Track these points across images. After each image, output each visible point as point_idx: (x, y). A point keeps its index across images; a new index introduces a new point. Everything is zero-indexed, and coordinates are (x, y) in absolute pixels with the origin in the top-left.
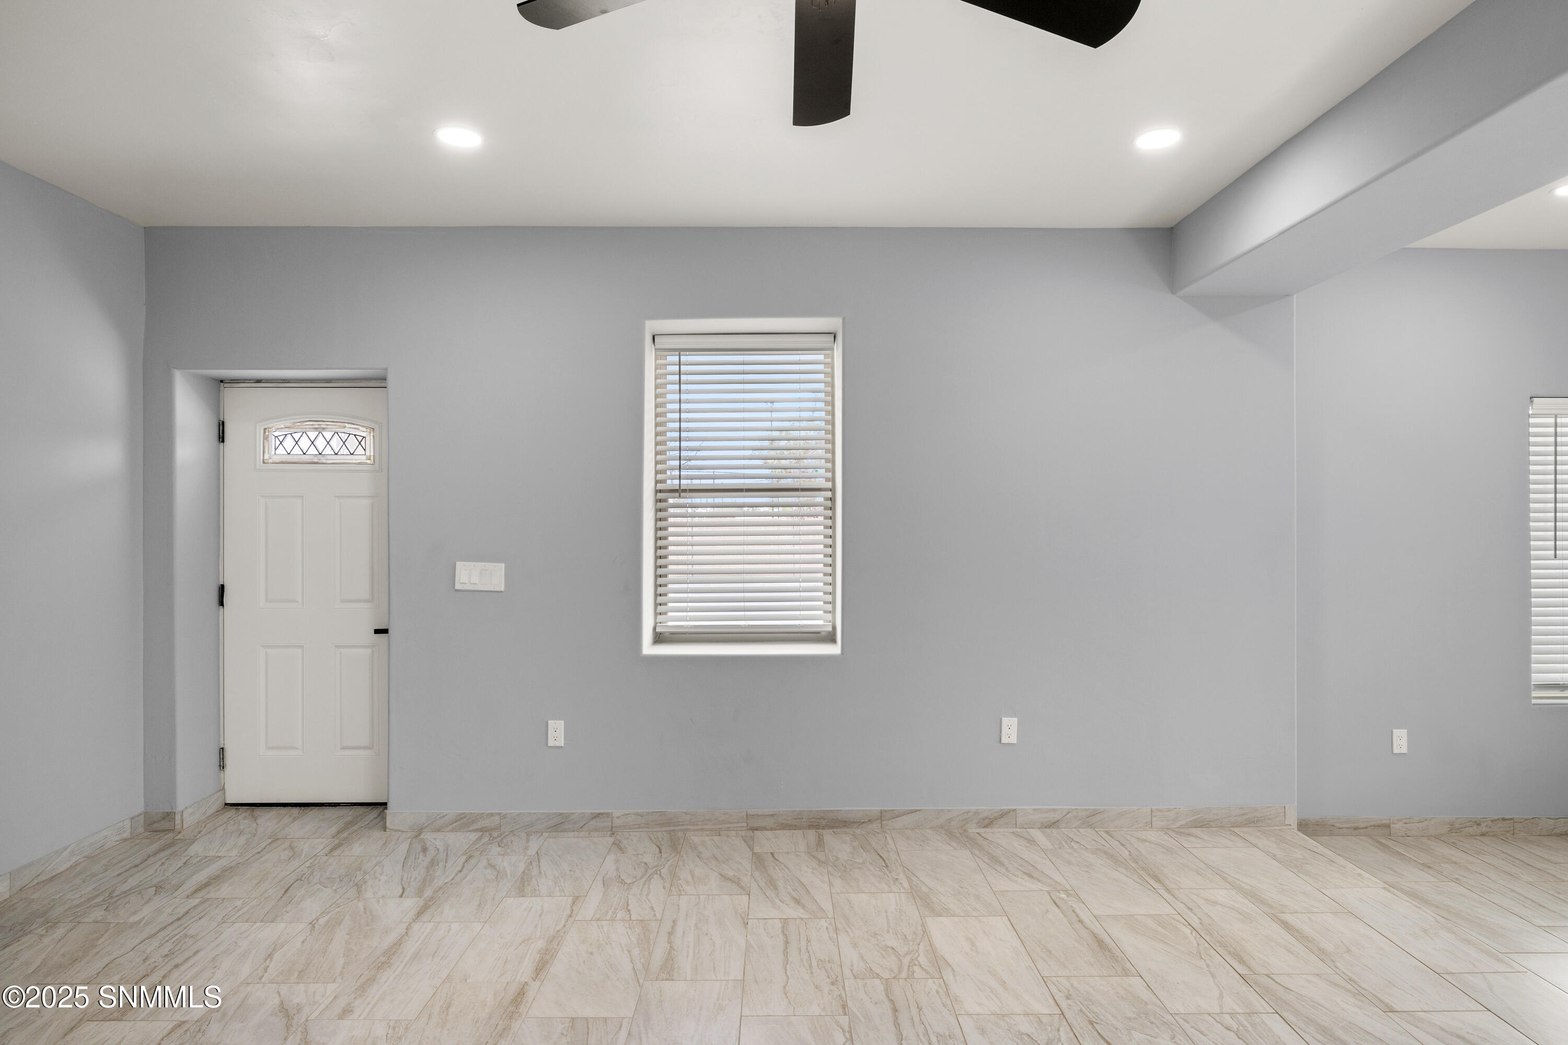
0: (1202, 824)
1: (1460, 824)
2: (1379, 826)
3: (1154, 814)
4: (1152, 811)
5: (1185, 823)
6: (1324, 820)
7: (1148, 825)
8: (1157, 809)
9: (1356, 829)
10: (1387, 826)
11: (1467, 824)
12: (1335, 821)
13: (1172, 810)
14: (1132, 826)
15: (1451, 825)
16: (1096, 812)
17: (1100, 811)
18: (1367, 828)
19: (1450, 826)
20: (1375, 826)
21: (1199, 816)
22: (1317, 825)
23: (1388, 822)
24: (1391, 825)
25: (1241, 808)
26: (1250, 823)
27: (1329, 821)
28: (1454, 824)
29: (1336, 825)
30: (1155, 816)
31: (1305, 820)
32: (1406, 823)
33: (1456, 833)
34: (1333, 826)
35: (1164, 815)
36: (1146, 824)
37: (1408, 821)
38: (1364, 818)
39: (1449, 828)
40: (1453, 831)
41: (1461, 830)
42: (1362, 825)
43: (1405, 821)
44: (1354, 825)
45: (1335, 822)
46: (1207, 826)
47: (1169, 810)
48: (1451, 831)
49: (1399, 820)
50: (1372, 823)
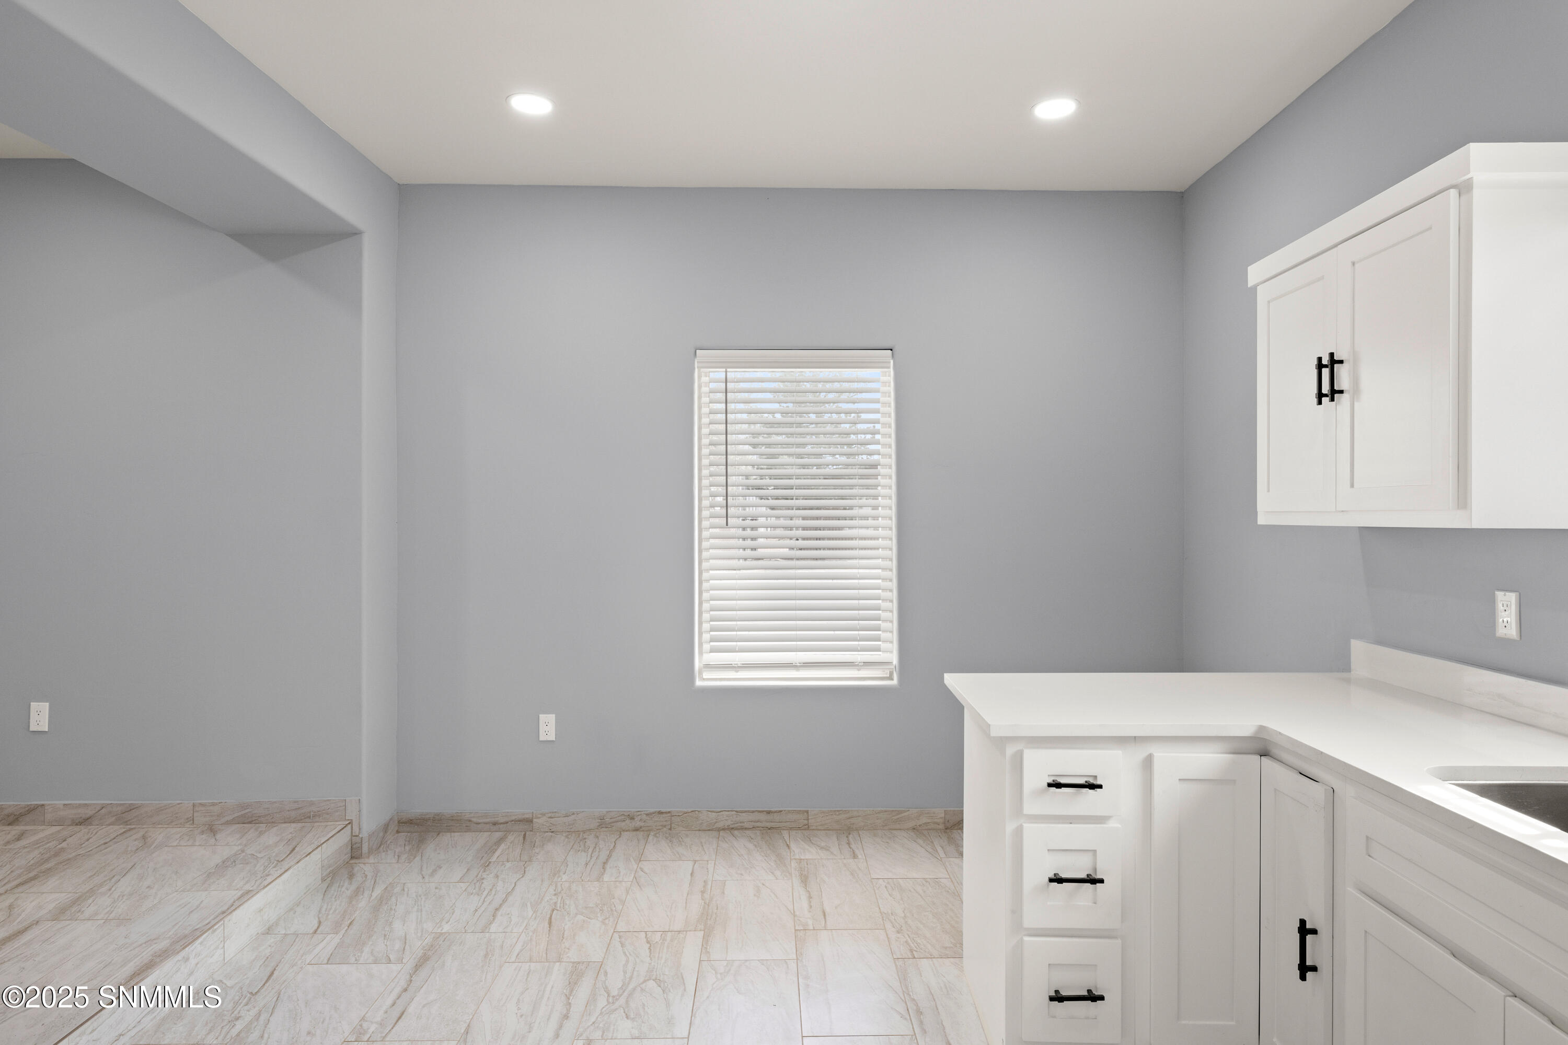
0: (250, 820)
1: (611, 818)
2: (520, 821)
3: (197, 809)
4: (194, 805)
5: (232, 818)
6: (460, 815)
7: (190, 821)
8: (200, 804)
9: (495, 824)
10: (530, 821)
11: (620, 818)
12: (472, 815)
13: (217, 804)
14: (172, 822)
15: (601, 819)
16: (132, 808)
17: (137, 806)
18: (507, 823)
19: (600, 821)
20: (515, 821)
21: (247, 811)
22: (452, 820)
23: (531, 816)
24: (534, 820)
25: (295, 802)
26: (305, 818)
27: (465, 815)
28: (605, 818)
29: (473, 819)
30: (197, 811)
31: (438, 815)
32: (551, 817)
33: (607, 828)
34: (470, 821)
35: (207, 810)
36: (187, 821)
37: (553, 815)
38: (504, 812)
39: (598, 822)
40: (603, 826)
41: (612, 824)
42: (502, 820)
43: (550, 815)
44: (493, 819)
45: (471, 817)
46: (257, 822)
47: (214, 804)
48: (601, 826)
49: (544, 815)
50: (513, 818)
